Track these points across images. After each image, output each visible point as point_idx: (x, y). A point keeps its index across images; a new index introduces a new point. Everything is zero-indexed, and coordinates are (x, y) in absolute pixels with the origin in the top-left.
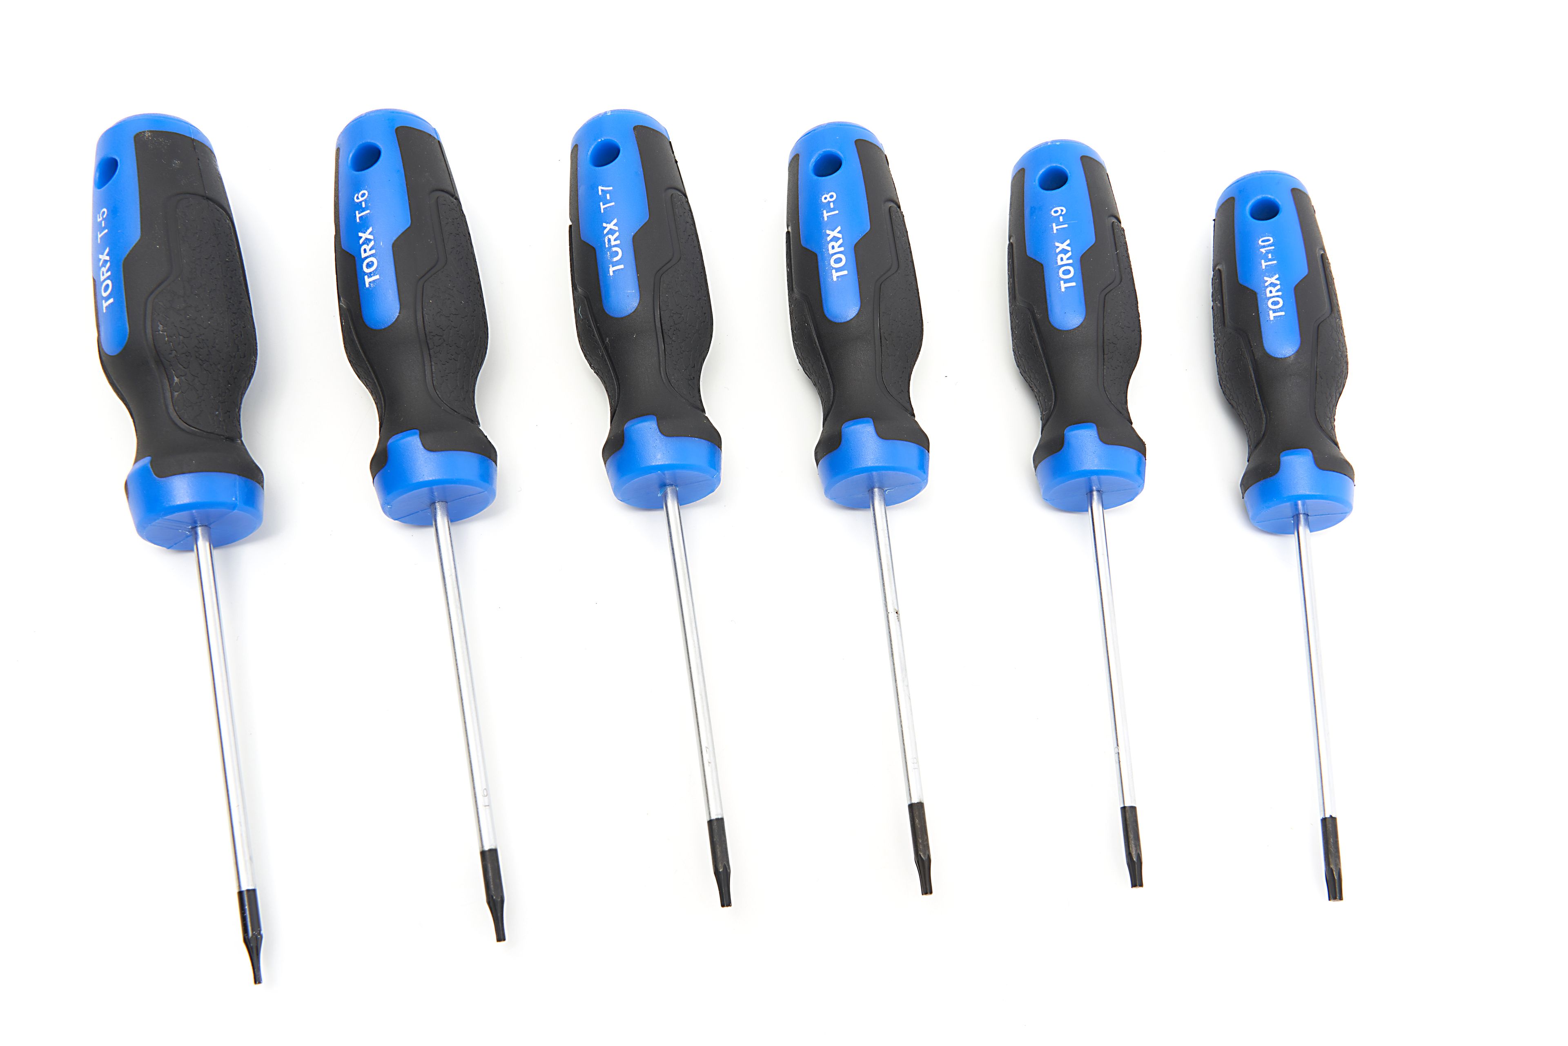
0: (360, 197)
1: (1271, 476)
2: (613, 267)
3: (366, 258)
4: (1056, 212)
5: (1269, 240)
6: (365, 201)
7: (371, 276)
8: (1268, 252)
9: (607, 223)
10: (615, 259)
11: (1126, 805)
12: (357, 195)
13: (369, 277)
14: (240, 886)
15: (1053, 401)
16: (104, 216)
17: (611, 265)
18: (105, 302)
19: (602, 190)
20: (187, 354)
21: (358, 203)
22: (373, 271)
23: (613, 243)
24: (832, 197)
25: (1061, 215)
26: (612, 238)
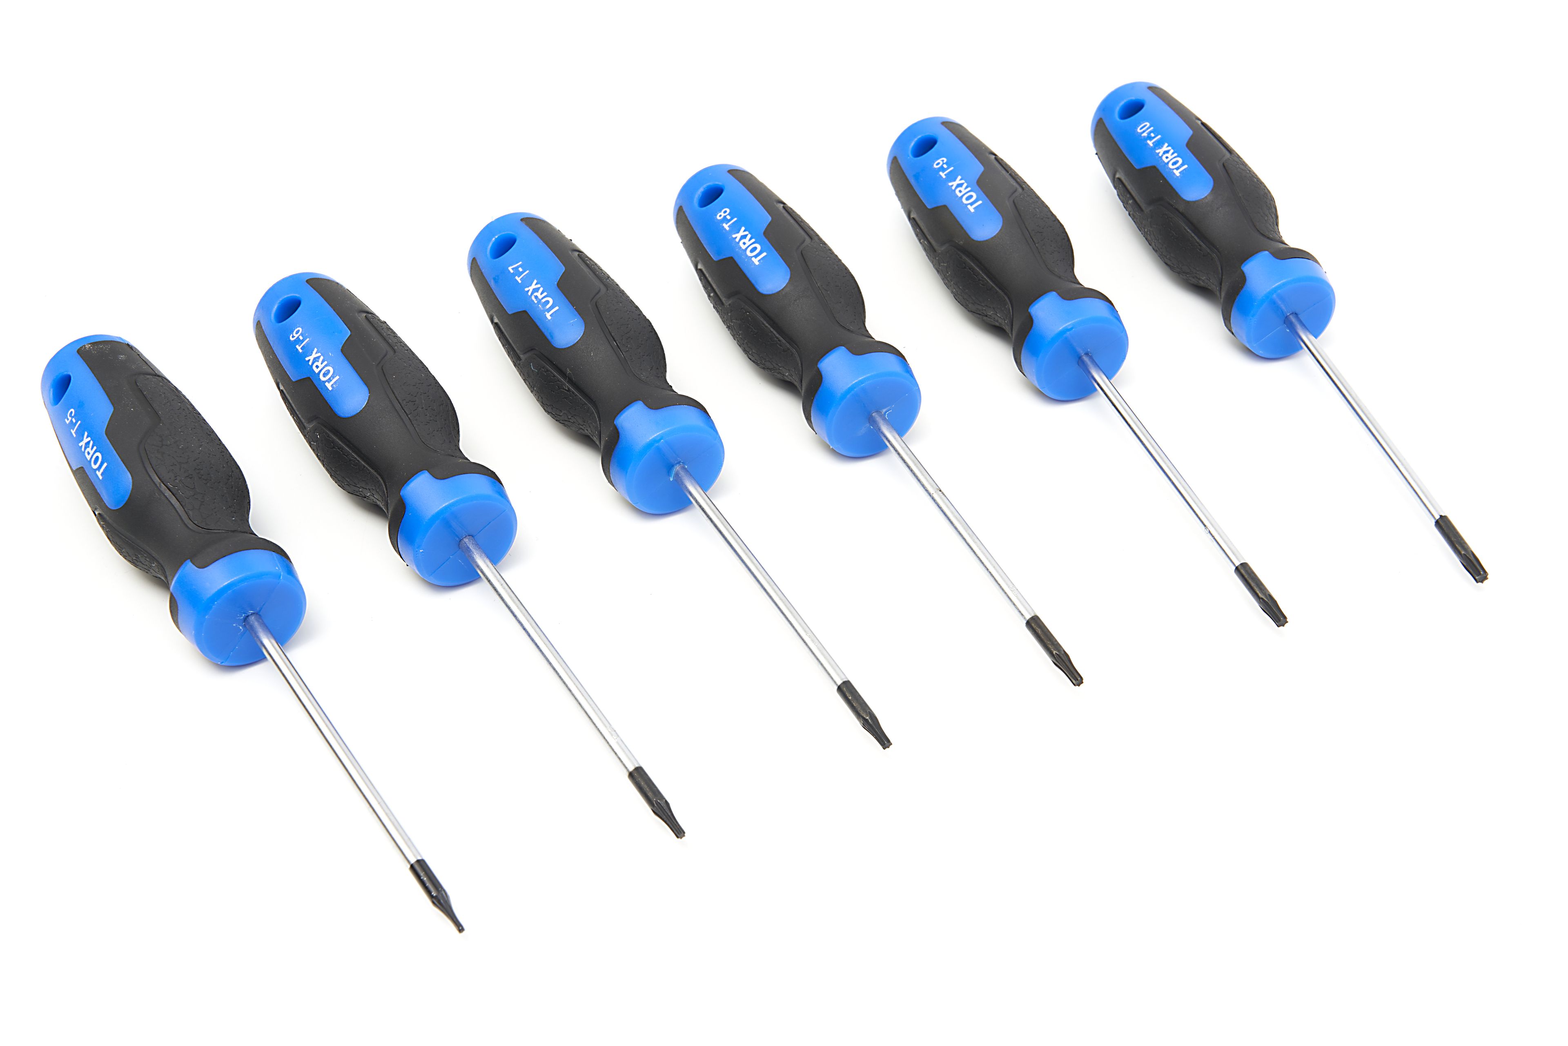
0: (294, 334)
1: (1242, 287)
2: (548, 313)
3: (320, 371)
4: (938, 164)
5: (1145, 126)
6: (301, 334)
7: (331, 380)
8: (1149, 133)
9: (528, 287)
10: (548, 307)
11: (1237, 565)
12: (292, 335)
13: (329, 382)
14: (408, 861)
15: (1009, 303)
16: (73, 415)
17: (546, 313)
18: (99, 471)
19: (513, 269)
20: (190, 476)
21: (295, 340)
22: (332, 376)
23: (540, 297)
24: (725, 212)
25: (943, 164)
26: (538, 294)
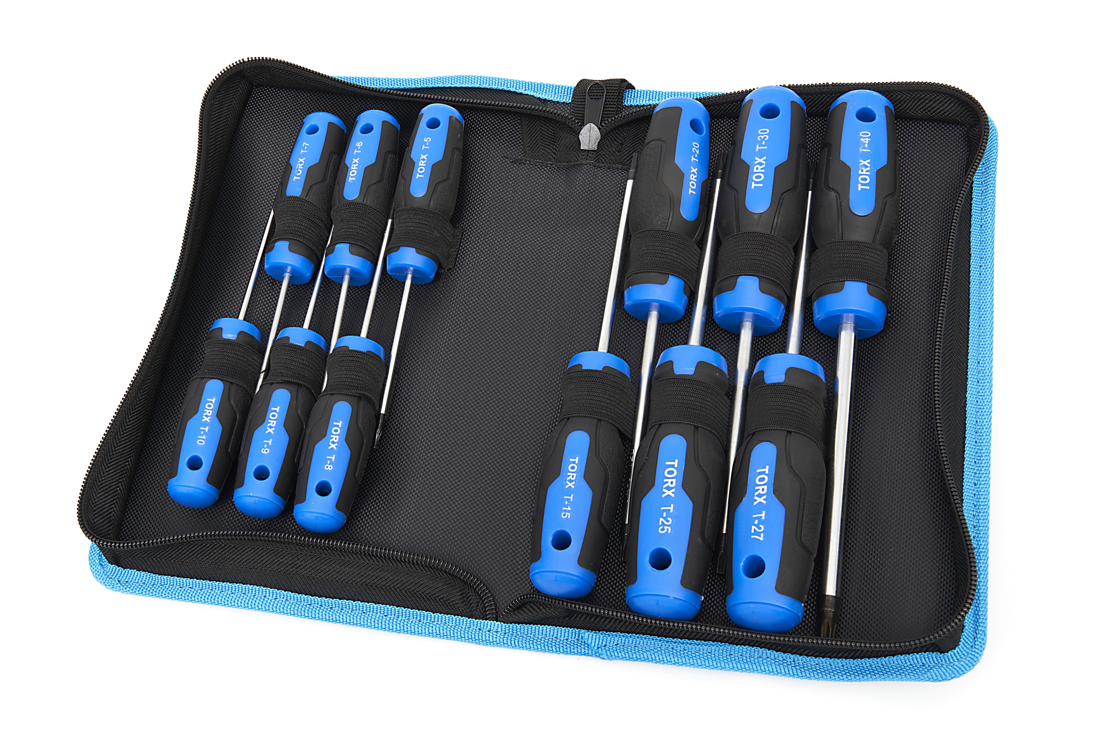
4: (266, 451)
5: (199, 442)
8: (202, 435)
26: (300, 165)
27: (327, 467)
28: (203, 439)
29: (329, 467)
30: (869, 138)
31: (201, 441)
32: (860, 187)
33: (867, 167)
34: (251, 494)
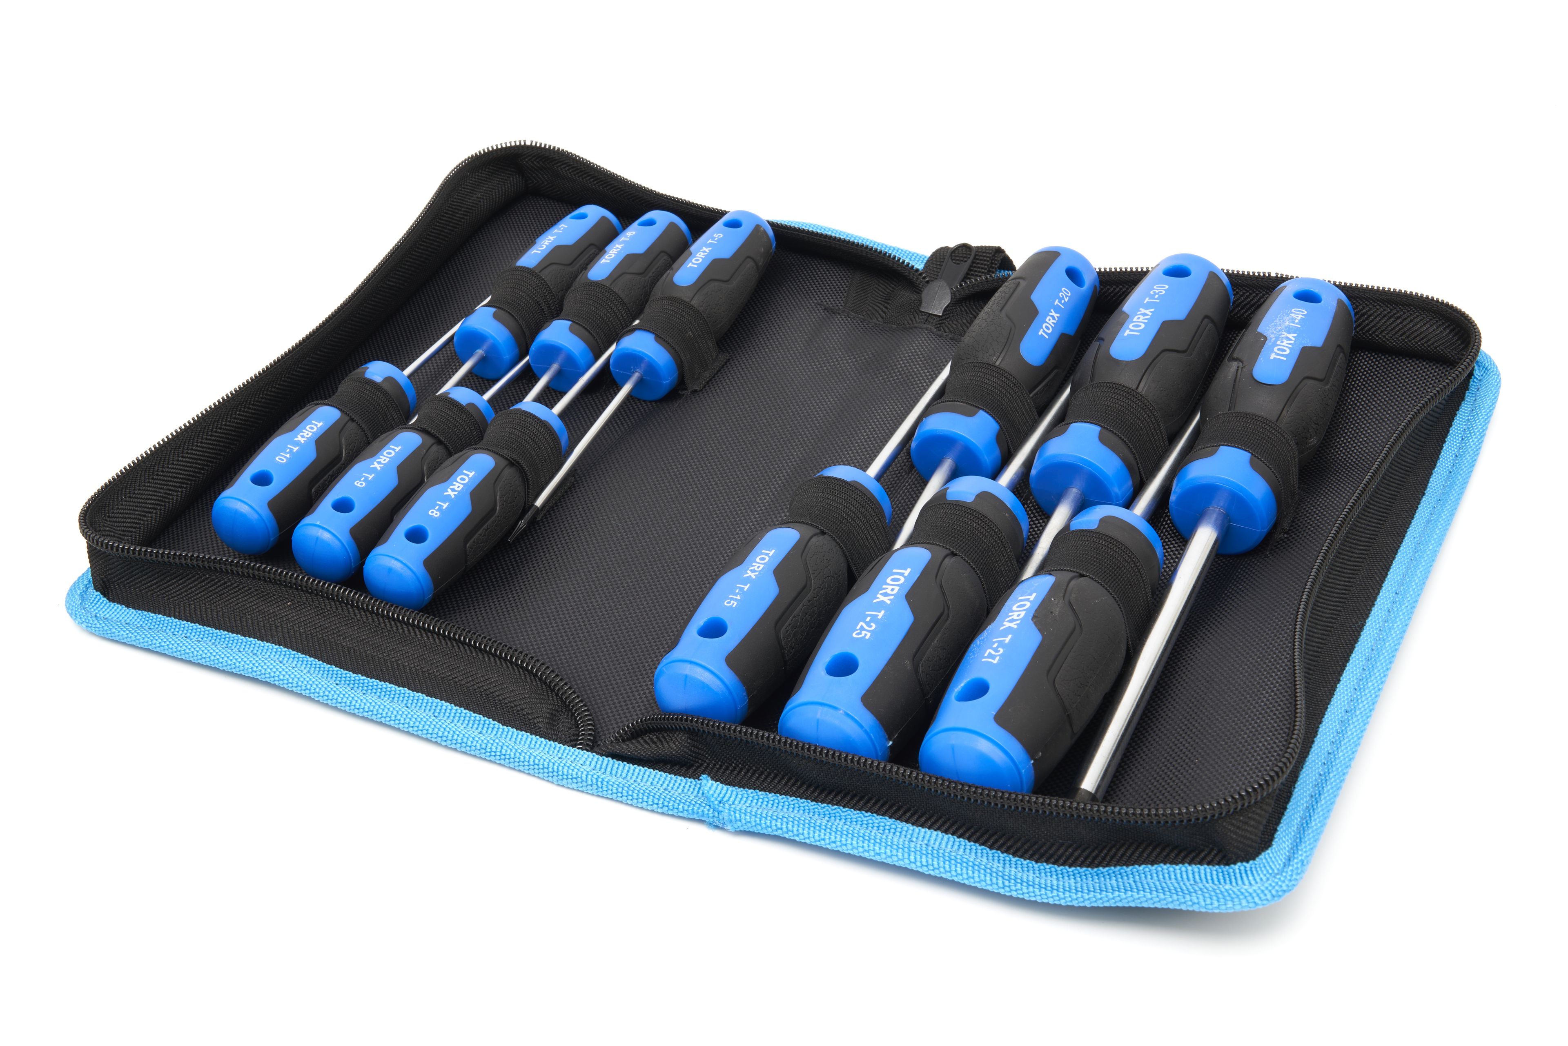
4: (361, 484)
5: (279, 459)
27: (432, 512)
28: (285, 457)
29: (435, 513)
30: (1303, 315)
31: (282, 458)
32: (1273, 356)
33: (1289, 339)
34: (318, 523)
